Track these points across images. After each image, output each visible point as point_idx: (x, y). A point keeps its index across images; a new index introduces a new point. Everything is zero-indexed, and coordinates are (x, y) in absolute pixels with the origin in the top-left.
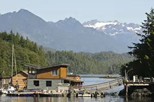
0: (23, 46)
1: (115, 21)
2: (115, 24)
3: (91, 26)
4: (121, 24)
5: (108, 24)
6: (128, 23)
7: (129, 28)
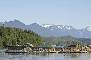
0: (33, 35)
1: (53, 24)
2: (53, 25)
3: (43, 26)
4: (55, 25)
5: (50, 25)
6: (58, 25)
7: (58, 27)
